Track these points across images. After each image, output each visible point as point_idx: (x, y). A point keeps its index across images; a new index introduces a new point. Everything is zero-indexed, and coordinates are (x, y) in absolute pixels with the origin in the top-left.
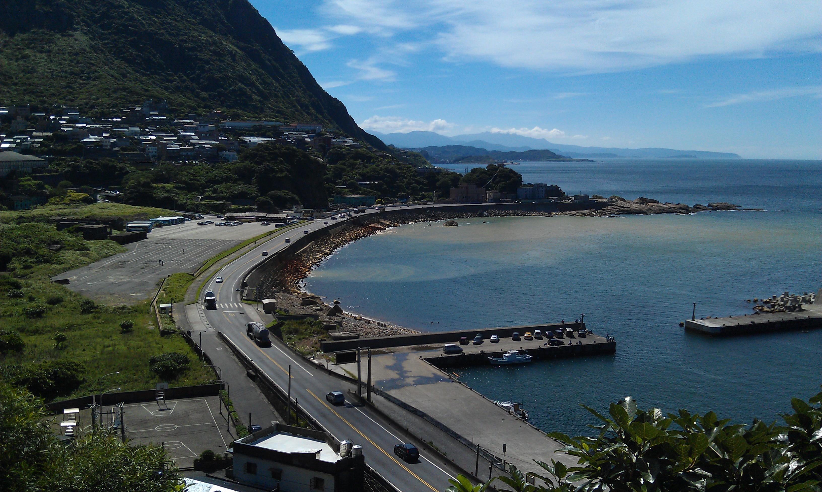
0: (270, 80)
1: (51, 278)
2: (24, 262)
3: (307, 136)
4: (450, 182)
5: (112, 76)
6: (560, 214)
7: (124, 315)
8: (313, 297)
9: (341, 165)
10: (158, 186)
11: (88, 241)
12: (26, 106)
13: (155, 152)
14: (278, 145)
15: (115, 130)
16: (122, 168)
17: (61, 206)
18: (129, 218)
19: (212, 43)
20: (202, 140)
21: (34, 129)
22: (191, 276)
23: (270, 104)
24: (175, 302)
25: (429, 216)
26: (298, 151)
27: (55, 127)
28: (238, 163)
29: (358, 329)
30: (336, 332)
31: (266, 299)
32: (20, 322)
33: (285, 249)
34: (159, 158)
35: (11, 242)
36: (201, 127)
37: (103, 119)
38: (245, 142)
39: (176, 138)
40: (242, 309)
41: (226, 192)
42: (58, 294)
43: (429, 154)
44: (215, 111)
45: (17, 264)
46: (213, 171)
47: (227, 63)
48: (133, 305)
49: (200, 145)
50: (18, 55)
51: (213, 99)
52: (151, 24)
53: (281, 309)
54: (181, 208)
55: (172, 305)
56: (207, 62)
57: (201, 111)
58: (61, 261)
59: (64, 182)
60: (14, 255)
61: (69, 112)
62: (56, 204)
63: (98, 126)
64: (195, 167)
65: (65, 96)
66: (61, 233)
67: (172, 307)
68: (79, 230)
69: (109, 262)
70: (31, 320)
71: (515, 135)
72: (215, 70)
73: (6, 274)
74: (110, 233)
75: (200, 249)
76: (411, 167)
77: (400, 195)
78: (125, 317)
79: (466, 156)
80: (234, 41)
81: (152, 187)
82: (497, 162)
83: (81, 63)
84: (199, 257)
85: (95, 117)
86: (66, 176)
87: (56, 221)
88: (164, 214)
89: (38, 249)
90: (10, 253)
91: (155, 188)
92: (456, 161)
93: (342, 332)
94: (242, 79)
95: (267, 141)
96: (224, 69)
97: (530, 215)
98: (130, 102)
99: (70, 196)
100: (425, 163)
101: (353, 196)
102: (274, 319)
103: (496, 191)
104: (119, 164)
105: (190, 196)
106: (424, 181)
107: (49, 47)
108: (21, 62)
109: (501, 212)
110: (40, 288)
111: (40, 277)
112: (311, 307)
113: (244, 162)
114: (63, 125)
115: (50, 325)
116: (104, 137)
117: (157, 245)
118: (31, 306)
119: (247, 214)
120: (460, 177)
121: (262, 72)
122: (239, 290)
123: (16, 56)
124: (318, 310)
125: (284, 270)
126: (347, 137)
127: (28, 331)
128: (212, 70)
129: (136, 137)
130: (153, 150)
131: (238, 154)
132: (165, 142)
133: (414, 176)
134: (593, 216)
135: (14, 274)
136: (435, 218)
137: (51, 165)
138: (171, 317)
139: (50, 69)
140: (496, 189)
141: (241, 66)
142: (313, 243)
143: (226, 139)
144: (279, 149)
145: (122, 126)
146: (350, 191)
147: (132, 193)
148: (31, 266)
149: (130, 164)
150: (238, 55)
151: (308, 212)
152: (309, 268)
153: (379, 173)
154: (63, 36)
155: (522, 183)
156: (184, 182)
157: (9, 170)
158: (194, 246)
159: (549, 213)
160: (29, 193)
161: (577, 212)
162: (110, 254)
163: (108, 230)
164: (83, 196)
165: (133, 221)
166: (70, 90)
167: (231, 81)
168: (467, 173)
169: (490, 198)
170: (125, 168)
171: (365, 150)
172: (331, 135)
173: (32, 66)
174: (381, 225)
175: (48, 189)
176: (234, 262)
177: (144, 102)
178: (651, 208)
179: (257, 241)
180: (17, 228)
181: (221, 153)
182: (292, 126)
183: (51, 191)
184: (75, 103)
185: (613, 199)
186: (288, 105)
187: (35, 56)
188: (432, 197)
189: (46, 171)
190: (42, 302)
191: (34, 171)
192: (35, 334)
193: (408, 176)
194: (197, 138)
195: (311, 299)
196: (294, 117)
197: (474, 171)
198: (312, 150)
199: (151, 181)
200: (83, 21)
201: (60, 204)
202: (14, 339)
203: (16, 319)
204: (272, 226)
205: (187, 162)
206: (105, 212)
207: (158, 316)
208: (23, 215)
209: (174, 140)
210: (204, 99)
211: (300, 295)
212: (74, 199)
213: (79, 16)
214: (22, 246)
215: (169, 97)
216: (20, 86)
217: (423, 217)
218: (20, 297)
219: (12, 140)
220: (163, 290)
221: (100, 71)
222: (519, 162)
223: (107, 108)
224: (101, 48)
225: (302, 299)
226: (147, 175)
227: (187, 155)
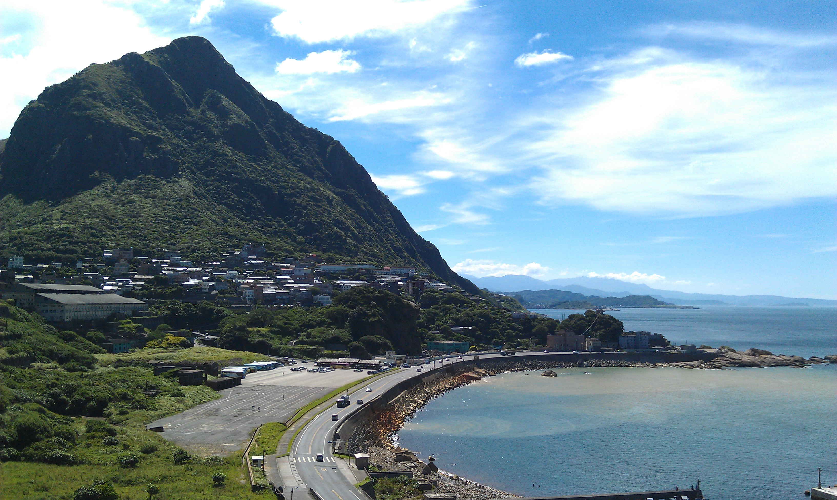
0: (365, 224)
1: (146, 425)
2: (120, 407)
3: (400, 279)
4: (546, 328)
5: (213, 221)
6: (666, 365)
7: (216, 467)
8: (406, 452)
9: (434, 310)
10: (253, 330)
11: (183, 387)
12: (129, 250)
13: (252, 296)
14: (371, 289)
15: (214, 273)
16: (219, 312)
17: (159, 350)
18: (224, 363)
19: (309, 189)
20: (297, 284)
21: (136, 272)
22: (284, 426)
23: (364, 247)
24: (267, 454)
25: (526, 365)
26: (391, 295)
27: (156, 270)
28: (332, 306)
29: (455, 490)
30: (431, 493)
31: (358, 453)
32: (114, 471)
33: (378, 398)
34: (255, 302)
35: (109, 387)
36: (297, 270)
37: (203, 263)
38: (339, 285)
39: (272, 282)
40: (334, 463)
41: (319, 337)
42: (153, 442)
43: (524, 298)
44: (311, 255)
45: (113, 410)
46: (307, 315)
47: (324, 208)
48: (225, 456)
49: (295, 289)
50: (124, 200)
51: (309, 243)
52: (253, 172)
53: (373, 465)
54: (275, 352)
55: (264, 457)
56: (305, 208)
57: (298, 255)
58: (156, 407)
59: (163, 325)
60: (111, 400)
61: (171, 256)
62: (154, 348)
63: (198, 269)
64: (289, 311)
65: (168, 240)
66: (157, 377)
67: (264, 459)
68: (175, 374)
69: (203, 409)
70: (124, 470)
71: (613, 280)
72: (312, 215)
73: (102, 419)
74: (205, 378)
75: (292, 397)
76: (505, 312)
77: (494, 341)
78: (217, 469)
79: (563, 301)
80: (331, 187)
81: (247, 331)
82: (596, 308)
83: (184, 208)
84: (292, 405)
85: (196, 261)
86: (165, 319)
87: (153, 365)
88: (258, 359)
89: (134, 394)
90: (107, 398)
91: (250, 332)
92: (553, 306)
93: (438, 493)
94: (338, 223)
95: (361, 285)
96: (320, 213)
97: (633, 366)
98: (230, 246)
99: (168, 340)
100: (520, 308)
101: (447, 342)
102: (367, 477)
103: (595, 339)
104: (216, 308)
105: (284, 340)
106: (520, 327)
107: (155, 192)
108: (127, 207)
109: (603, 362)
110: (135, 436)
111: (135, 424)
112: (405, 463)
113: (337, 306)
114: (164, 268)
115: (142, 476)
116: (204, 281)
117: (250, 392)
118: (125, 455)
119: (340, 360)
120: (557, 323)
121: (357, 217)
122: (331, 442)
123: (122, 200)
124: (412, 467)
125: (376, 422)
126: (439, 280)
127: (122, 482)
128: (309, 215)
129: (234, 281)
130: (249, 294)
131: (332, 297)
132: (262, 285)
133: (509, 321)
134: (701, 368)
135: (110, 420)
136: (532, 367)
137: (151, 308)
138: (263, 470)
139: (154, 214)
140: (596, 337)
141: (337, 211)
142: (406, 392)
143: (321, 282)
144: (372, 292)
145: (221, 269)
146: (443, 337)
147: (228, 337)
148: (126, 411)
149: (227, 307)
150: (335, 200)
151: (401, 359)
152: (401, 420)
153: (473, 319)
154: (168, 182)
155: (624, 331)
156: (279, 326)
157: (110, 312)
158: (287, 393)
159: (654, 364)
160: (129, 336)
161: (685, 364)
162: (205, 400)
163: (204, 375)
164: (181, 340)
165: (227, 366)
166: (173, 234)
167: (327, 225)
168: (564, 319)
169: (590, 347)
170: (222, 311)
171: (458, 294)
172: (423, 278)
173: (137, 211)
174: (476, 374)
175: (147, 332)
176: (326, 411)
177: (243, 246)
178: (764, 360)
179: (349, 389)
180: (114, 371)
181: (315, 297)
182: (386, 270)
183: (150, 334)
184: (177, 247)
185: (723, 350)
186: (381, 249)
187: (141, 201)
188: (528, 344)
189: (146, 314)
190: (136, 450)
191: (134, 314)
192: (128, 485)
193: (503, 321)
194: (293, 281)
195: (405, 455)
196: (387, 261)
197: (571, 317)
198: (405, 294)
199: (247, 324)
200: (188, 168)
201: (158, 348)
202: (107, 490)
203: (110, 468)
204: (364, 373)
205: (282, 305)
206: (201, 356)
207: (250, 470)
208: (121, 358)
209: (270, 283)
210: (300, 243)
211: (392, 451)
212: (172, 343)
213: (184, 164)
214: (119, 390)
215: (267, 241)
216: (125, 230)
217: (520, 366)
218: (115, 444)
219: (114, 283)
220: (255, 441)
221: (202, 216)
222: (619, 309)
223: (208, 252)
224: (204, 194)
225: (396, 454)
226: (243, 319)
227: (282, 299)
